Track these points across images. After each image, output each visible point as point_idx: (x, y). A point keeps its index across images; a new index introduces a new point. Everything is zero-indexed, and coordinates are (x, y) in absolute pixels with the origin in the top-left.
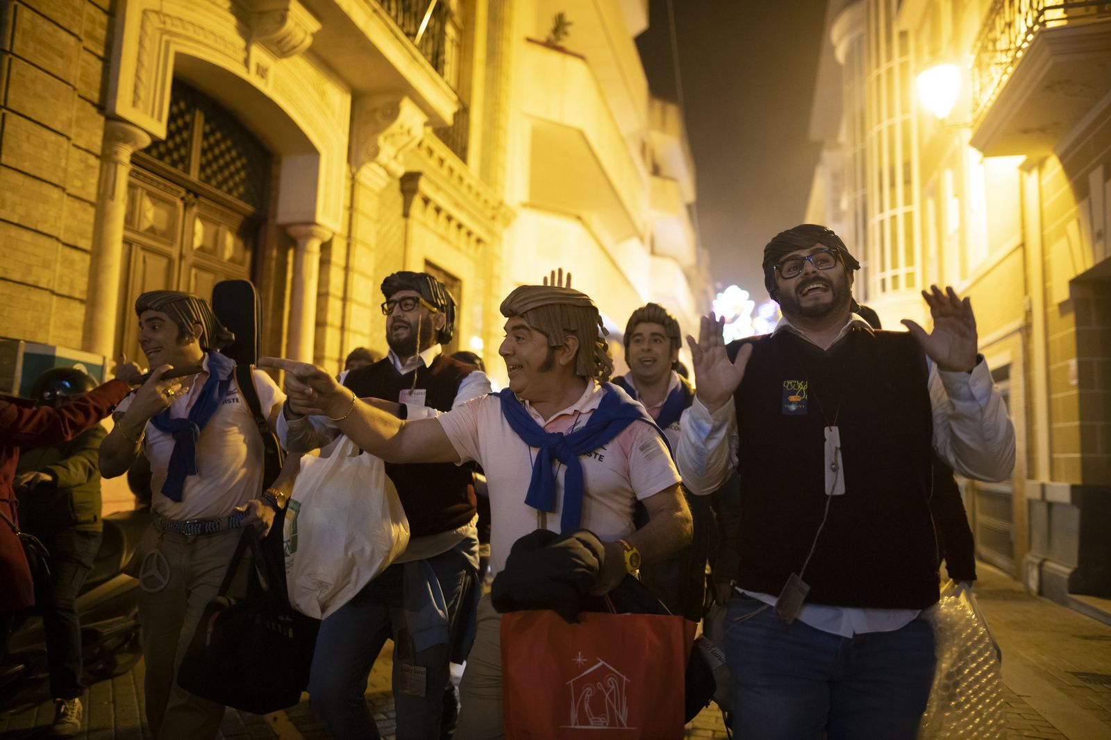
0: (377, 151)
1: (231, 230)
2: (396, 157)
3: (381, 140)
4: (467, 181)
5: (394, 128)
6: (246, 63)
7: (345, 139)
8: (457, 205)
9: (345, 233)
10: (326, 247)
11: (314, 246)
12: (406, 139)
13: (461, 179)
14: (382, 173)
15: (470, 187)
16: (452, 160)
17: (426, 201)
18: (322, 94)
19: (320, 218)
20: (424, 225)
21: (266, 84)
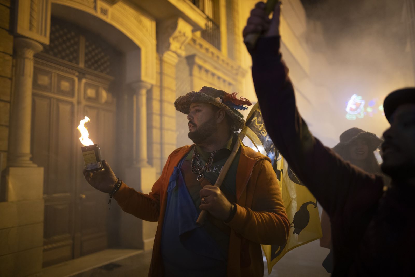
0: (169, 44)
1: (105, 89)
2: (180, 48)
3: (171, 40)
4: (221, 57)
5: (176, 33)
6: (95, 8)
7: (154, 42)
8: (216, 68)
9: (159, 84)
10: (149, 92)
11: (144, 92)
12: (183, 38)
13: (218, 57)
14: (174, 55)
15: (223, 61)
16: (212, 49)
17: (200, 67)
18: (140, 22)
19: (143, 78)
20: (201, 78)
21: (107, 18)
